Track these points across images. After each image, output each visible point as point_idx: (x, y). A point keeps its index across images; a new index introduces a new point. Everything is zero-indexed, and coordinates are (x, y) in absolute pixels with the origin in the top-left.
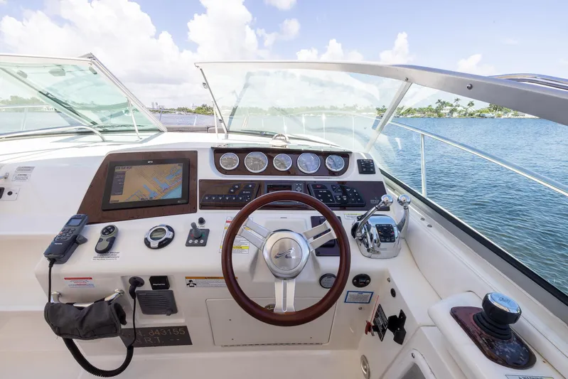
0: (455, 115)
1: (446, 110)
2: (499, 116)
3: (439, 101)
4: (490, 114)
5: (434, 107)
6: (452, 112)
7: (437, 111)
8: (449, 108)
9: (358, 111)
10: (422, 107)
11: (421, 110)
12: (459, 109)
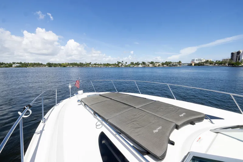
0: (123, 66)
1: (120, 65)
2: (134, 66)
3: (118, 62)
4: (131, 66)
5: (117, 63)
6: (122, 65)
7: (118, 65)
8: (121, 64)
9: (91, 65)
10: (113, 63)
11: (113, 65)
12: (124, 64)
